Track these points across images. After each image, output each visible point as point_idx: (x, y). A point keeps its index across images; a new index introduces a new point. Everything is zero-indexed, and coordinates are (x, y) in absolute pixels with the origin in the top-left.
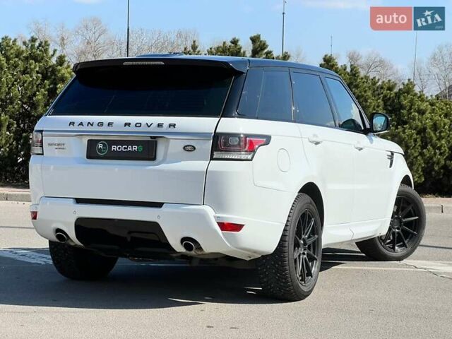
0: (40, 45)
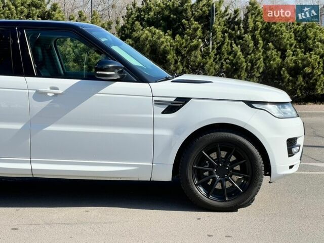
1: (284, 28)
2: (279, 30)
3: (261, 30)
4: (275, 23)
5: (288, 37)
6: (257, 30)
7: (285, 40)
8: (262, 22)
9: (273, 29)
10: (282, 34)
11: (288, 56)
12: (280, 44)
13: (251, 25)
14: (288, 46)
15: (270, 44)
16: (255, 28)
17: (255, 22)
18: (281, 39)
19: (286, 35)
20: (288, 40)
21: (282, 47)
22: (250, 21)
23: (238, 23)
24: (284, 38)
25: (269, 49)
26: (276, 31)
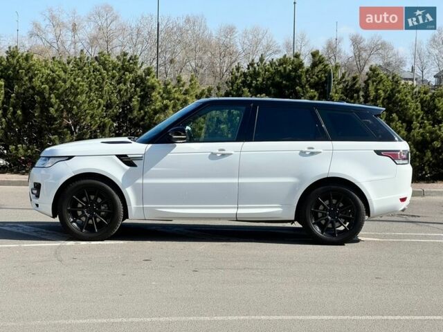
0: (130, 59)
1: (409, 97)
2: (404, 100)
3: (384, 99)
4: (399, 92)
5: (413, 107)
6: (379, 99)
7: (411, 111)
8: (384, 91)
9: (397, 98)
10: (407, 104)
11: (414, 129)
12: (405, 115)
13: (372, 94)
14: (414, 118)
15: (394, 115)
16: (377, 97)
17: (377, 90)
18: (406, 109)
19: (412, 105)
20: (414, 110)
21: (407, 119)
22: (371, 88)
23: (357, 91)
24: (410, 109)
25: (393, 120)
26: (401, 101)
